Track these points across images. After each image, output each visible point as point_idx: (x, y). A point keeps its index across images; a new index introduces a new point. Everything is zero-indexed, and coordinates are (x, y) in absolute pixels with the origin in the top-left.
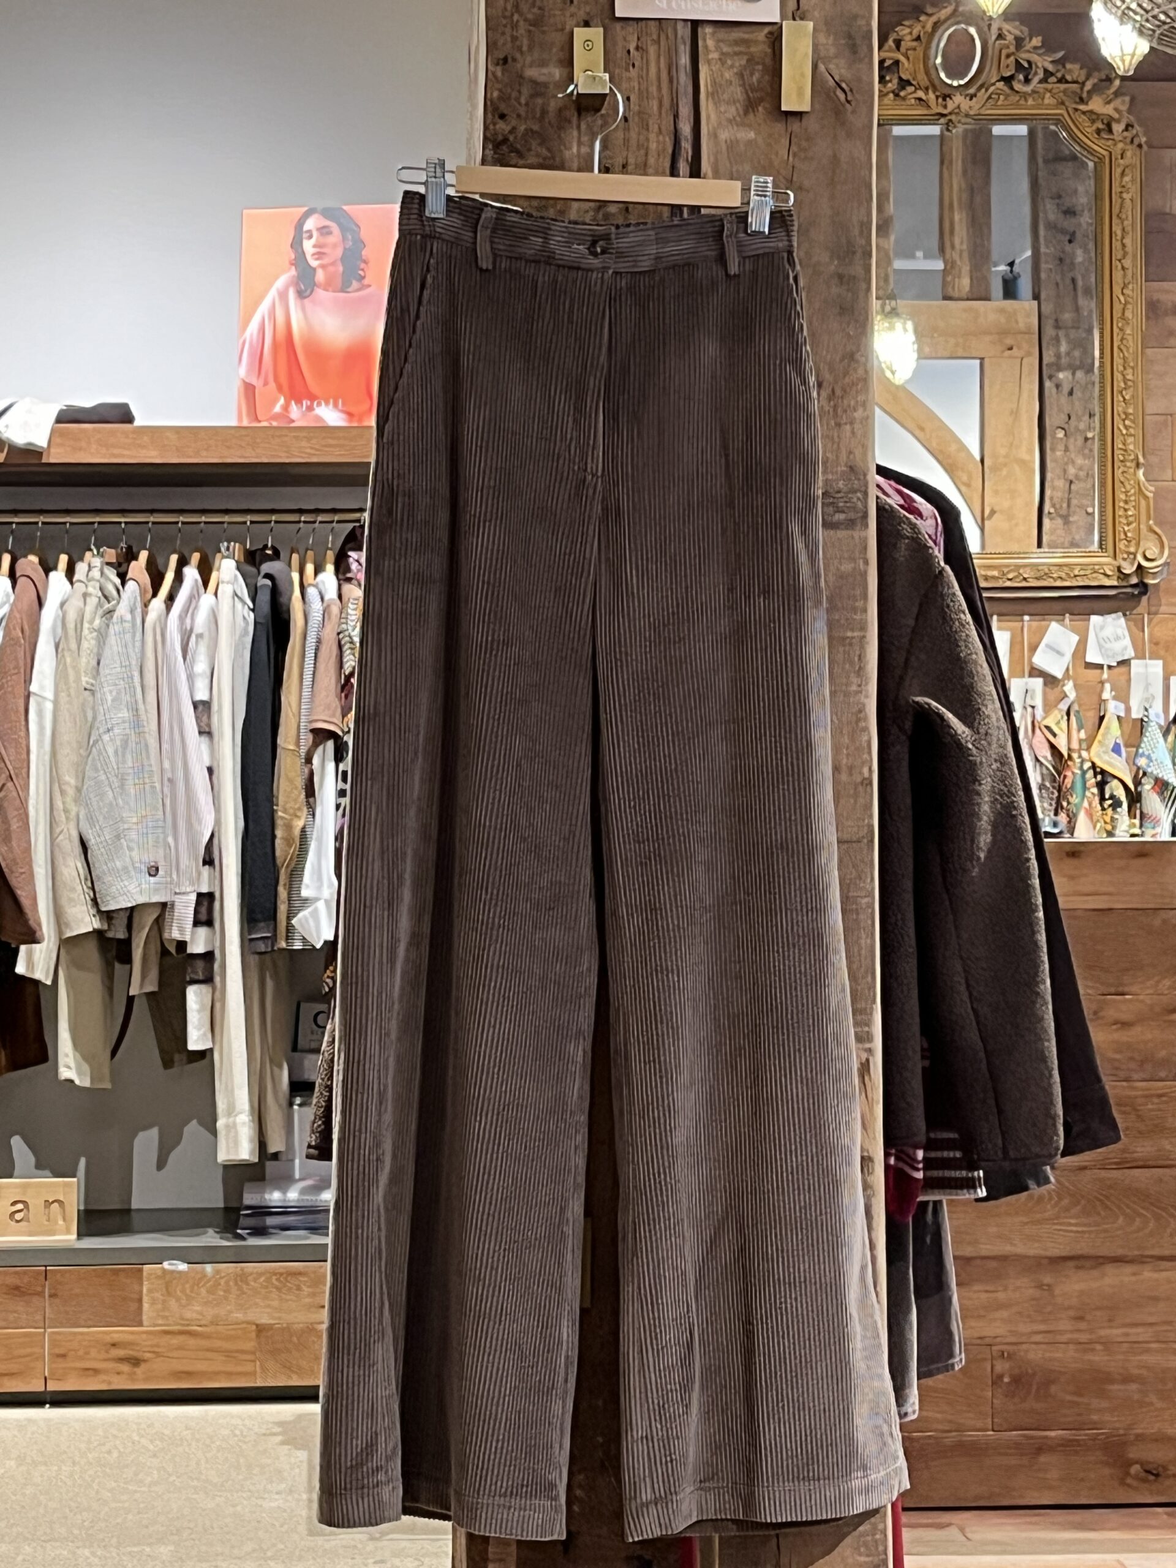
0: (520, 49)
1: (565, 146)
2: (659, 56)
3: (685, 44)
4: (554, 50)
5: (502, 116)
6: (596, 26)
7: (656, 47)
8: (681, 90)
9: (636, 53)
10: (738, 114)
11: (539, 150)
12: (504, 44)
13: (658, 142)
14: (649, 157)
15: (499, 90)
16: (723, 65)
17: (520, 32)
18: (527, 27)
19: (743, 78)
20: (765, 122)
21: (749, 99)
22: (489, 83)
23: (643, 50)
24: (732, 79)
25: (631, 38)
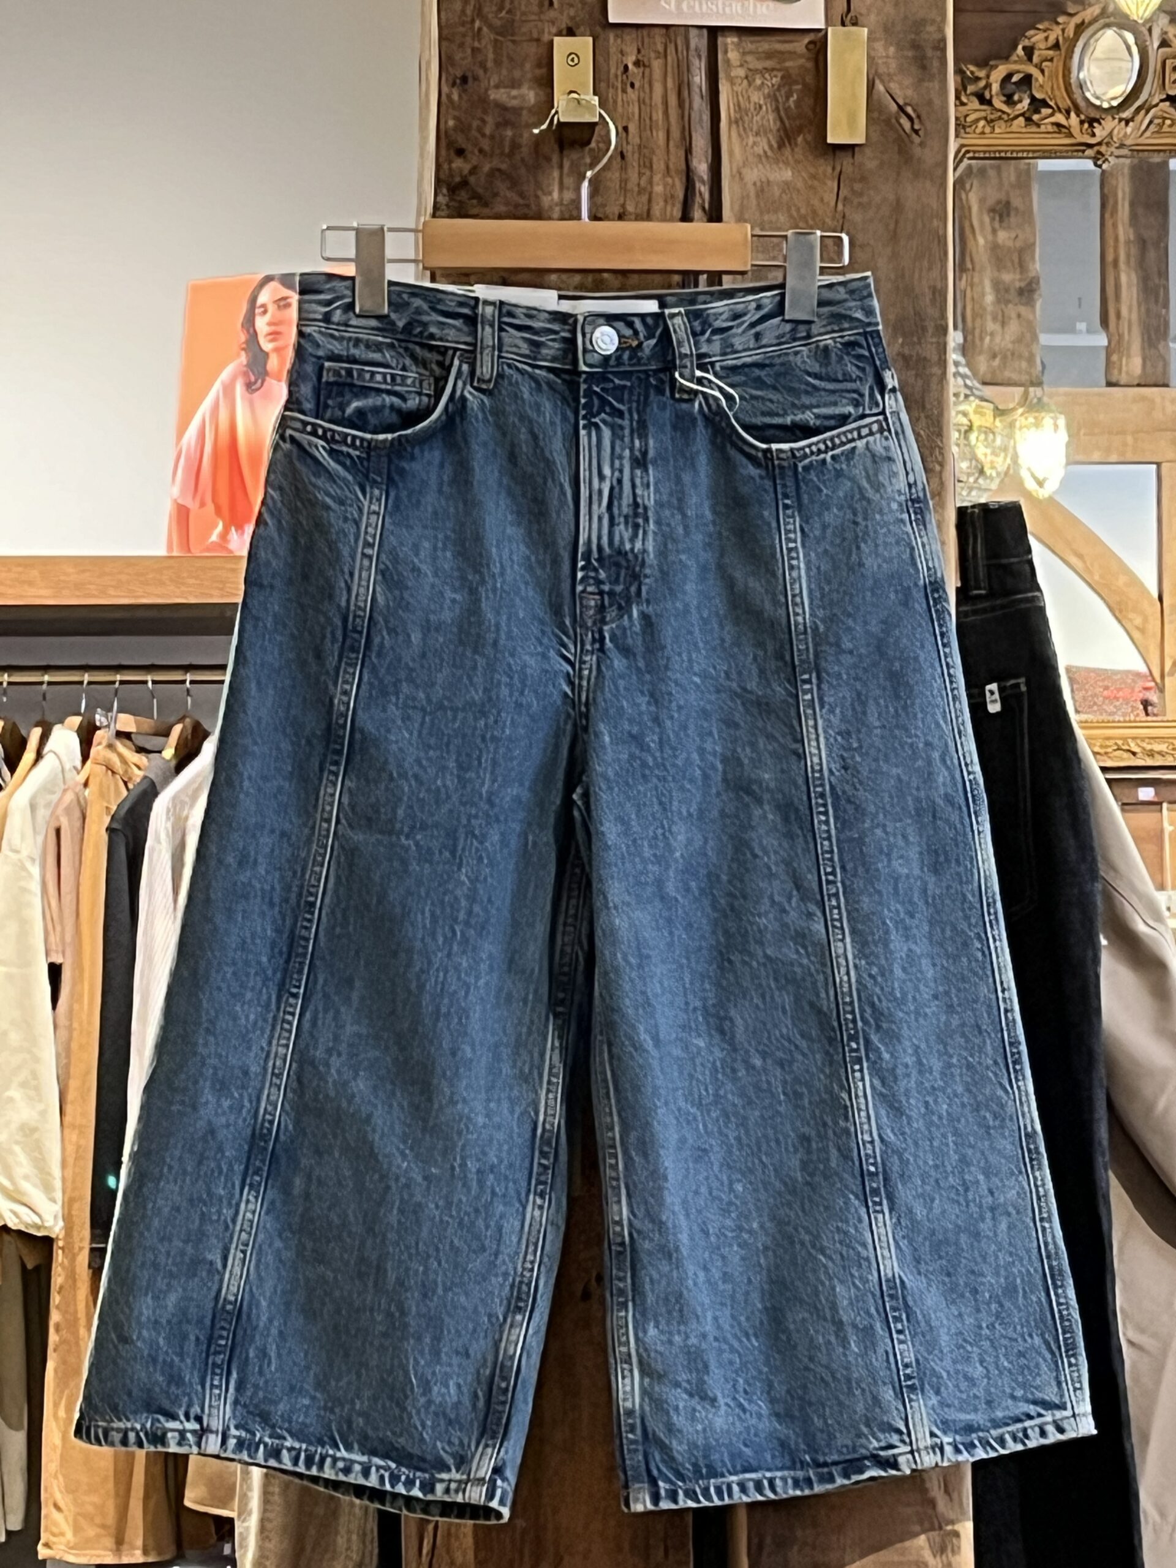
0: (483, 65)
1: (542, 189)
2: (665, 74)
3: (700, 57)
4: (528, 66)
5: (460, 152)
6: (583, 35)
7: (661, 61)
8: (695, 116)
9: (635, 70)
10: (771, 147)
11: (509, 194)
12: (463, 59)
13: (665, 185)
14: (654, 201)
15: (455, 118)
16: (750, 85)
17: (484, 42)
18: (492, 36)
19: (777, 101)
20: (805, 159)
21: (785, 127)
22: (442, 109)
23: (645, 66)
24: (762, 102)
25: (629, 49)
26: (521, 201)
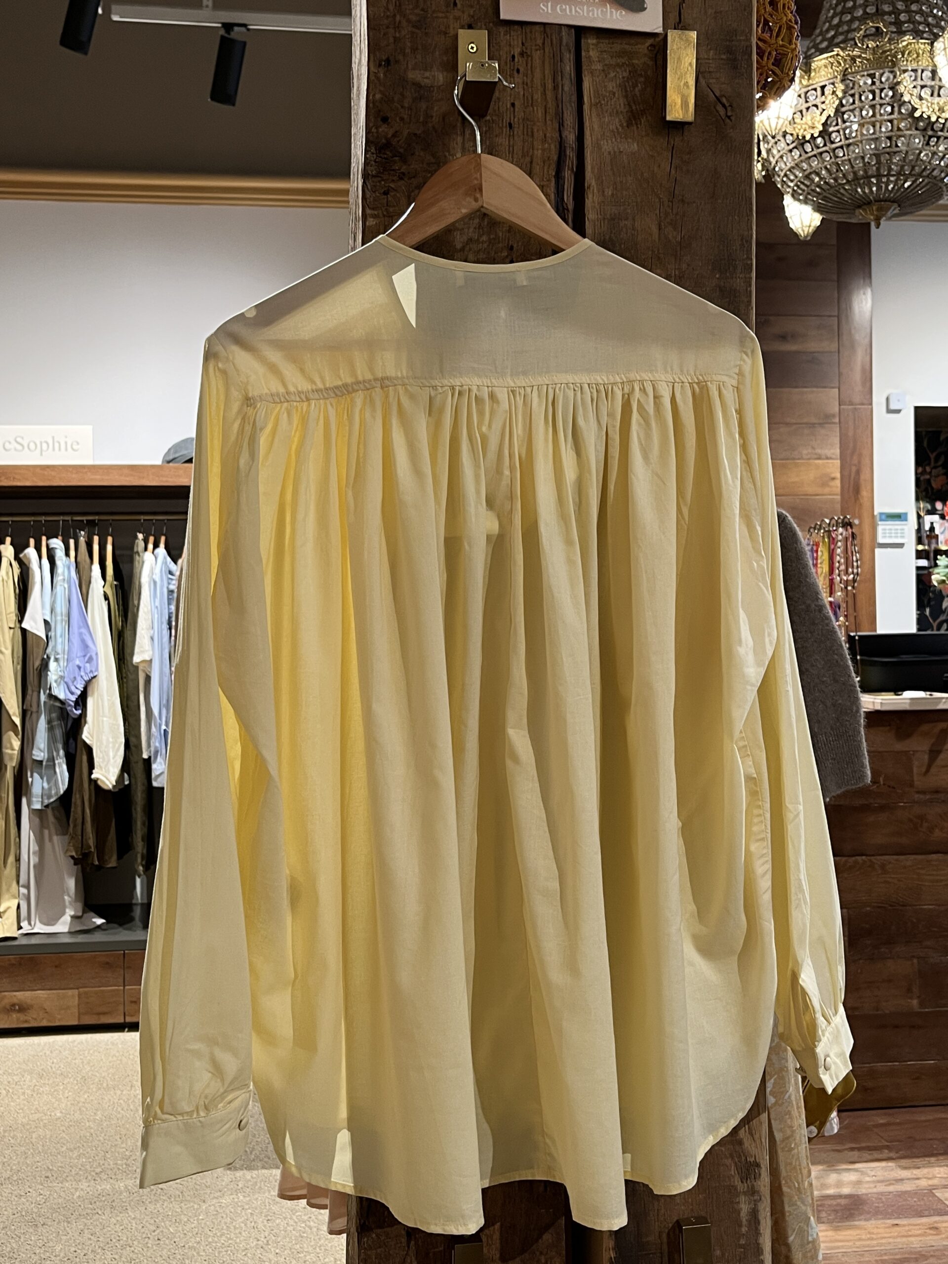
0: (402, 52)
1: (449, 151)
2: (543, 62)
3: (570, 52)
4: (437, 53)
5: (385, 120)
6: (481, 28)
7: (538, 52)
8: (566, 98)
9: (520, 60)
10: (621, 125)
11: (422, 154)
12: (387, 46)
13: (543, 150)
14: (534, 164)
15: (381, 93)
16: (606, 76)
17: (403, 33)
18: (410, 29)
19: (626, 91)
20: (647, 135)
21: (632, 111)
22: (371, 85)
23: (528, 56)
24: (615, 90)
25: (516, 43)
26: (433, 160)
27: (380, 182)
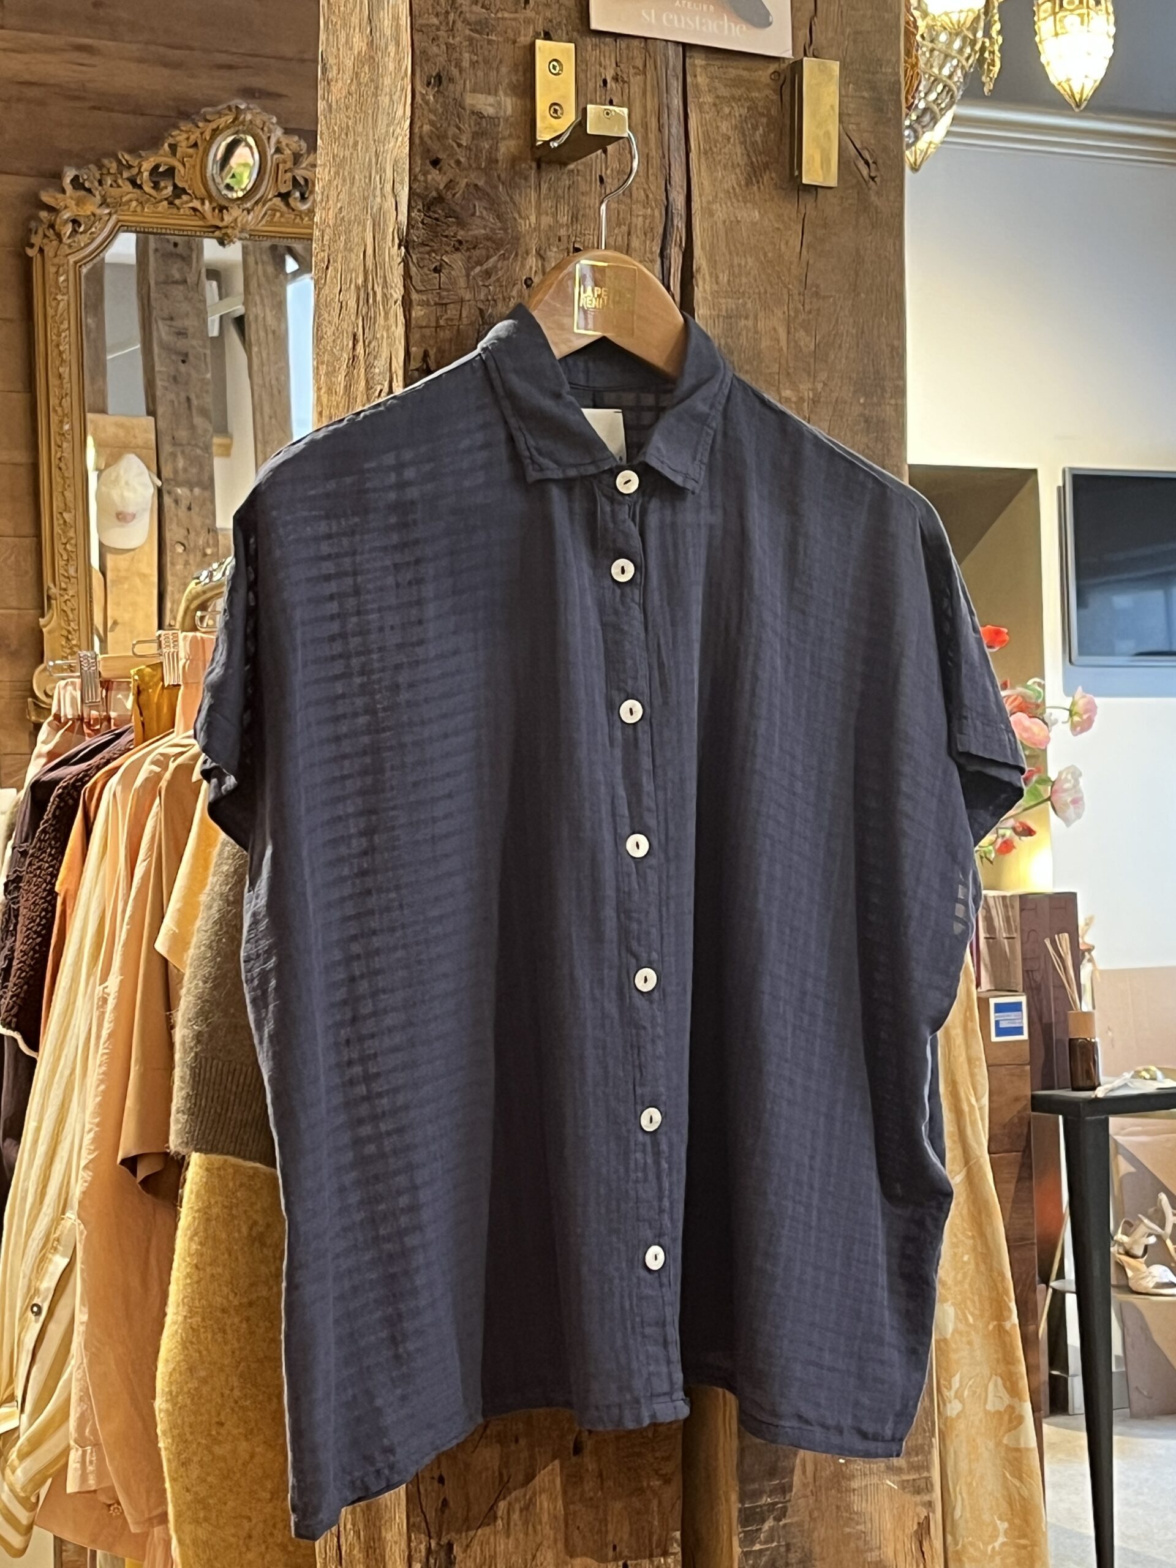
0: (458, 65)
1: (519, 213)
2: (644, 93)
3: (677, 79)
4: (504, 70)
5: (436, 163)
6: (563, 40)
7: (639, 78)
8: (674, 144)
9: (614, 85)
10: (740, 186)
11: (485, 213)
12: (437, 55)
13: (645, 217)
14: (634, 238)
15: (432, 123)
16: (718, 113)
17: (458, 39)
18: (467, 32)
19: (744, 135)
20: (772, 199)
21: (752, 163)
22: (418, 113)
23: (624, 82)
24: (730, 133)
25: (608, 62)
26: (499, 224)
27: (429, 253)
